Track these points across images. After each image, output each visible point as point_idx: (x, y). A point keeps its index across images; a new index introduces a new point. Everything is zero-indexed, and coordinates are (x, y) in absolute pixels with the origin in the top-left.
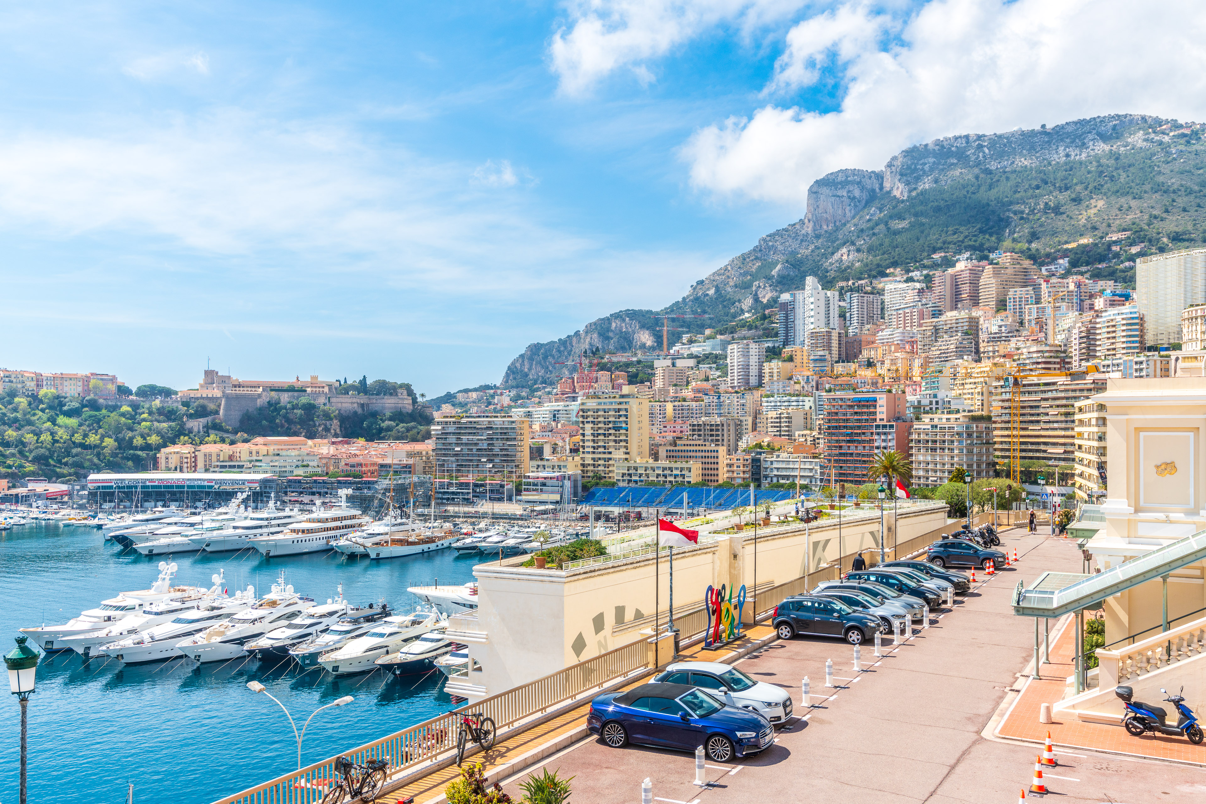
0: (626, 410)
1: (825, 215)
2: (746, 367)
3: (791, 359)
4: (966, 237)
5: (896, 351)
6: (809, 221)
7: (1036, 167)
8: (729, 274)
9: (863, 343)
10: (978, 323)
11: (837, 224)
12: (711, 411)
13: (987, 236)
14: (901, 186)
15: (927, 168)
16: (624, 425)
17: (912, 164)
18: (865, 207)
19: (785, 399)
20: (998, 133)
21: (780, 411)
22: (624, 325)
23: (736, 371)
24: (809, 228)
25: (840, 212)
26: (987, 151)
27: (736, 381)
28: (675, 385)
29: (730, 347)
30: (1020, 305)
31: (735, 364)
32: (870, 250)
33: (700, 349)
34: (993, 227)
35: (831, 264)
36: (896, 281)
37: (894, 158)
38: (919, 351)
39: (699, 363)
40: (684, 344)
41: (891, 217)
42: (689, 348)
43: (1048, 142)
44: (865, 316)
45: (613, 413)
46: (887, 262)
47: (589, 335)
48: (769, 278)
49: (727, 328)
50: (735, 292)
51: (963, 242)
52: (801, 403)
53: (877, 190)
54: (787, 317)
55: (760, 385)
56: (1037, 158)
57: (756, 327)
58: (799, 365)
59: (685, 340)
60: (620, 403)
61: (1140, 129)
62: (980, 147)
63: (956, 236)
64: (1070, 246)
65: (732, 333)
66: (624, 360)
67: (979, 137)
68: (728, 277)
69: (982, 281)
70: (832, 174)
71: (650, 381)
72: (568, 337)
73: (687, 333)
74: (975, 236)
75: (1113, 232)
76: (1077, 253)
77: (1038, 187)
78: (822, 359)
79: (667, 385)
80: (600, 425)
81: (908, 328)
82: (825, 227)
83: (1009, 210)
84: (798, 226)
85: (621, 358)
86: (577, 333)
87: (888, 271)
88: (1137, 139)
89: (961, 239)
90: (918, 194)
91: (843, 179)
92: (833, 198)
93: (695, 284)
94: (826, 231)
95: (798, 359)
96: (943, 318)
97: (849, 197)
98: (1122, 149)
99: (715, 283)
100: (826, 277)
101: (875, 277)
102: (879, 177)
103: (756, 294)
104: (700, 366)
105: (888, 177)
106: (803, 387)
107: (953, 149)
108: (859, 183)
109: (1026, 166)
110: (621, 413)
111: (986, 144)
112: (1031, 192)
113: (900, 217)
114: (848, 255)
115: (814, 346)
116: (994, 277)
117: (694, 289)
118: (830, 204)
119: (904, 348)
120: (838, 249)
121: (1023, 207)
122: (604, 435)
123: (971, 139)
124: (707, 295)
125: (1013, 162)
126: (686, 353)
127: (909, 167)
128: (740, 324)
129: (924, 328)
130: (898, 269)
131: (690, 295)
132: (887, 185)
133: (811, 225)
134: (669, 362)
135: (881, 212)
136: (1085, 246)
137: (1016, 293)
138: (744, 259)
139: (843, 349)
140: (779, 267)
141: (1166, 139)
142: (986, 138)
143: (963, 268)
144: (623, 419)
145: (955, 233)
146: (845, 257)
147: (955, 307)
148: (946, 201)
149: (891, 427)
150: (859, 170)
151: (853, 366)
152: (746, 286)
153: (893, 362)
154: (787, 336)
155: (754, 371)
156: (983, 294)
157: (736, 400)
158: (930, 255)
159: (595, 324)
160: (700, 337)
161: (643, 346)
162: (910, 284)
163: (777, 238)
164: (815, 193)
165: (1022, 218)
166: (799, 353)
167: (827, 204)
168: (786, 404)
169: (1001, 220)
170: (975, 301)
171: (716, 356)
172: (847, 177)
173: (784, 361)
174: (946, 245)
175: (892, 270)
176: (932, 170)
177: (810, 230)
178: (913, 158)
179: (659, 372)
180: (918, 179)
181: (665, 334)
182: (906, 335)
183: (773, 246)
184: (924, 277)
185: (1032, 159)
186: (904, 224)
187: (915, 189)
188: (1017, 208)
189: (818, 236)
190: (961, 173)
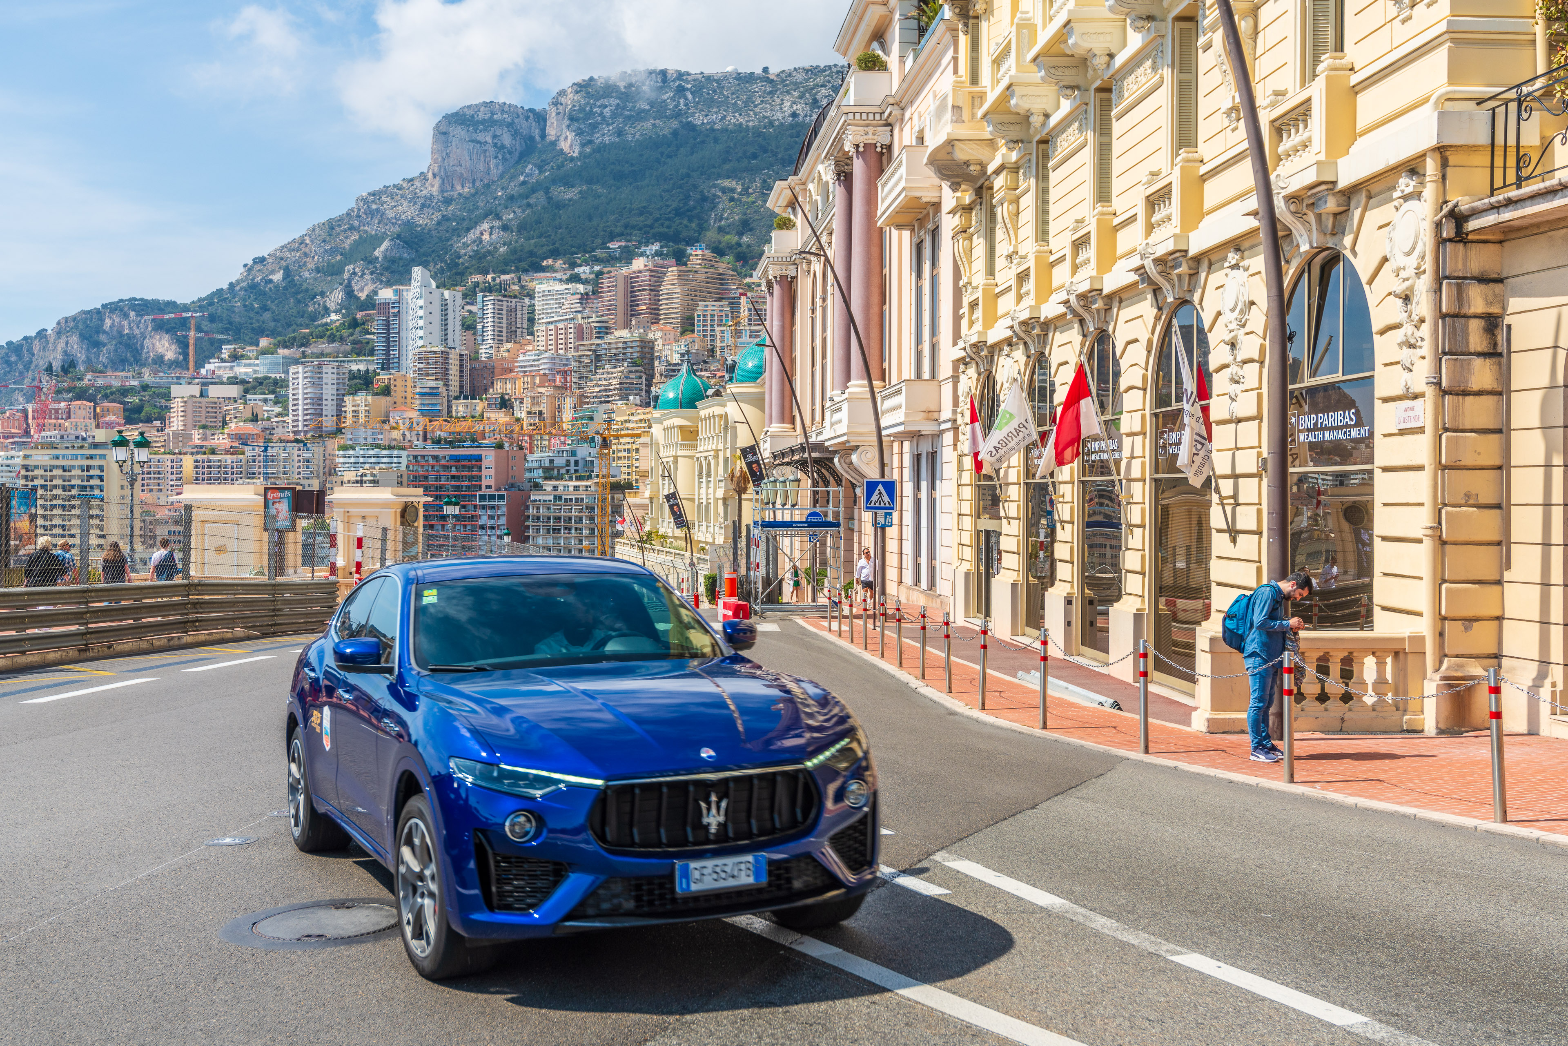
0: (101, 468)
1: (458, 169)
2: (317, 403)
3: (386, 391)
4: (657, 220)
5: (542, 385)
6: (434, 175)
7: (754, 127)
8: (307, 250)
9: (496, 371)
10: (652, 348)
11: (478, 184)
12: (256, 470)
13: (685, 222)
14: (571, 136)
15: (607, 112)
16: (96, 492)
17: (588, 104)
18: (518, 162)
19: (371, 452)
20: (707, 72)
21: (362, 471)
22: (126, 323)
23: (300, 408)
24: (433, 188)
25: (481, 166)
26: (690, 97)
27: (300, 424)
28: (204, 427)
29: (292, 369)
30: (712, 326)
31: (300, 397)
32: (522, 228)
33: (249, 370)
34: (695, 208)
35: (465, 245)
36: (555, 279)
37: (562, 93)
38: (574, 386)
39: (246, 391)
40: (223, 360)
41: (554, 182)
42: (232, 368)
43: (771, 92)
44: (504, 330)
45: (79, 472)
46: (545, 249)
47: (64, 339)
48: (370, 261)
49: (294, 338)
50: (315, 279)
51: (651, 227)
52: (395, 460)
53: (538, 138)
54: (388, 325)
55: (339, 431)
56: (756, 115)
57: (342, 339)
58: (400, 400)
59: (225, 355)
60: (91, 457)
62: (681, 90)
63: (642, 218)
65: (303, 345)
66: (117, 383)
67: (681, 75)
68: (306, 255)
69: (664, 289)
70: (469, 107)
71: (162, 419)
72: (26, 338)
73: (228, 342)
74: (669, 219)
77: (754, 156)
78: (433, 394)
79: (190, 426)
80: (55, 492)
81: (561, 352)
82: (459, 187)
83: (715, 186)
84: (417, 184)
85: (115, 380)
86: (41, 334)
87: (545, 263)
89: (649, 222)
90: (594, 151)
91: (487, 116)
92: (472, 145)
93: (250, 262)
94: (460, 194)
95: (398, 392)
96: (608, 339)
97: (495, 145)
99: (283, 263)
100: (457, 264)
101: (526, 271)
102: (540, 118)
103: (349, 285)
104: (249, 396)
105: (552, 119)
106: (404, 435)
107: (644, 88)
108: (510, 125)
109: (741, 124)
110: (92, 473)
111: (689, 86)
112: (746, 161)
113: (566, 182)
114: (491, 234)
115: (422, 374)
116: (679, 284)
117: (250, 270)
118: (466, 153)
119: (554, 381)
120: (476, 224)
121: (734, 183)
122: (64, 507)
123: (669, 76)
124: (271, 281)
125: (724, 117)
126: (226, 375)
127: (581, 109)
128: (317, 332)
129: (581, 353)
130: (560, 262)
131: (242, 280)
132: (552, 132)
133: (437, 182)
134: (195, 390)
135: (541, 172)
137: (707, 308)
138: (332, 228)
139: (468, 380)
140: (386, 244)
142: (690, 78)
143: (642, 267)
144: (95, 482)
145: (641, 214)
146: (486, 237)
147: (627, 325)
148: (632, 165)
149: (501, 497)
150: (510, 105)
151: (480, 406)
152: (334, 271)
153: (535, 401)
154: (388, 354)
155: (329, 408)
156: (664, 308)
157: (296, 453)
158: (604, 243)
159: (74, 318)
160: (251, 350)
161: (159, 360)
162: (570, 286)
163: (384, 198)
164: (444, 133)
165: (732, 199)
166: (399, 383)
167: (461, 152)
168: (373, 460)
169: (704, 199)
170: (655, 316)
171: (276, 382)
172: (493, 114)
173: (377, 394)
174: (628, 231)
175: (550, 262)
176: (614, 116)
177: (435, 190)
178: (588, 95)
179: (177, 405)
180: (594, 127)
181: (192, 342)
182: (558, 361)
183: (377, 210)
184: (593, 276)
185: (749, 115)
186: (571, 194)
187: (590, 142)
188: (726, 183)
189: (448, 201)
190: (654, 125)
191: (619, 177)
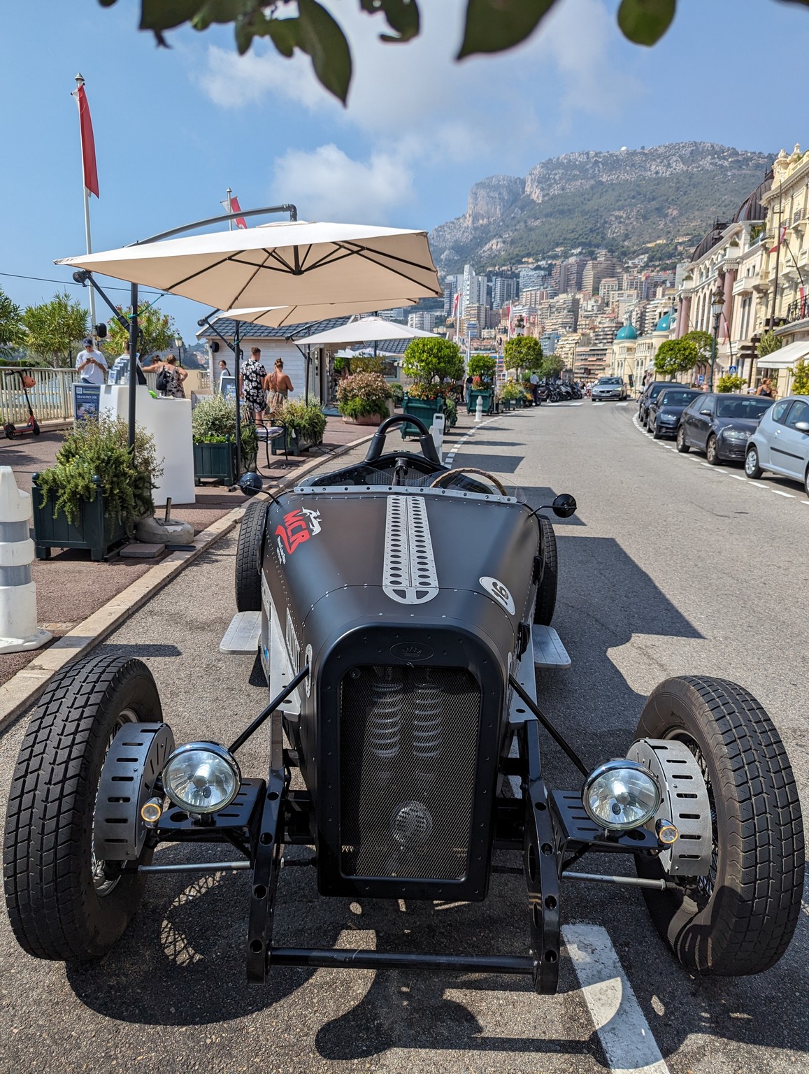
1: (481, 212)
3: (451, 326)
4: (580, 235)
6: (470, 216)
7: (634, 181)
9: (502, 315)
10: (579, 303)
11: (490, 219)
14: (538, 191)
15: (557, 177)
17: (547, 173)
18: (510, 207)
20: (610, 152)
25: (492, 210)
26: (601, 166)
30: (607, 291)
32: (512, 242)
34: (600, 227)
35: (484, 252)
36: (529, 268)
37: (534, 168)
38: (539, 322)
41: (529, 217)
43: (644, 161)
44: (505, 295)
46: (524, 253)
48: (438, 261)
51: (577, 239)
53: (521, 193)
54: (451, 294)
56: (636, 174)
61: (708, 155)
62: (596, 162)
63: (573, 234)
64: (649, 245)
67: (596, 154)
69: (585, 272)
70: (488, 178)
74: (586, 234)
75: (680, 235)
76: (654, 251)
77: (634, 197)
78: (473, 327)
81: (533, 306)
82: (481, 221)
83: (611, 215)
84: (461, 220)
87: (523, 260)
88: (706, 162)
89: (577, 237)
90: (549, 199)
91: (496, 183)
92: (488, 199)
94: (482, 225)
96: (557, 299)
97: (500, 198)
98: (695, 170)
100: (479, 263)
101: (514, 264)
102: (522, 182)
105: (528, 183)
107: (577, 163)
108: (507, 187)
109: (627, 180)
111: (601, 160)
112: (629, 200)
113: (535, 217)
114: (497, 245)
115: (468, 317)
116: (593, 270)
118: (485, 203)
119: (530, 320)
120: (489, 240)
121: (622, 213)
123: (590, 155)
125: (618, 176)
127: (544, 177)
129: (543, 306)
130: (531, 259)
132: (528, 189)
133: (471, 219)
135: (522, 212)
136: (660, 245)
137: (605, 282)
139: (488, 319)
141: (726, 164)
142: (601, 156)
143: (573, 261)
145: (573, 232)
146: (494, 247)
147: (565, 291)
148: (569, 206)
150: (508, 177)
151: (494, 332)
154: (450, 308)
156: (584, 282)
158: (553, 249)
162: (537, 272)
163: (445, 228)
164: (475, 193)
167: (482, 203)
169: (605, 222)
170: (579, 286)
172: (499, 182)
174: (566, 241)
175: (526, 259)
176: (561, 179)
177: (470, 223)
178: (548, 169)
180: (550, 186)
182: (531, 310)
183: (442, 235)
184: (547, 266)
185: (632, 175)
186: (537, 223)
187: (548, 194)
188: (617, 213)
189: (475, 229)
190: (581, 183)
191: (562, 212)
